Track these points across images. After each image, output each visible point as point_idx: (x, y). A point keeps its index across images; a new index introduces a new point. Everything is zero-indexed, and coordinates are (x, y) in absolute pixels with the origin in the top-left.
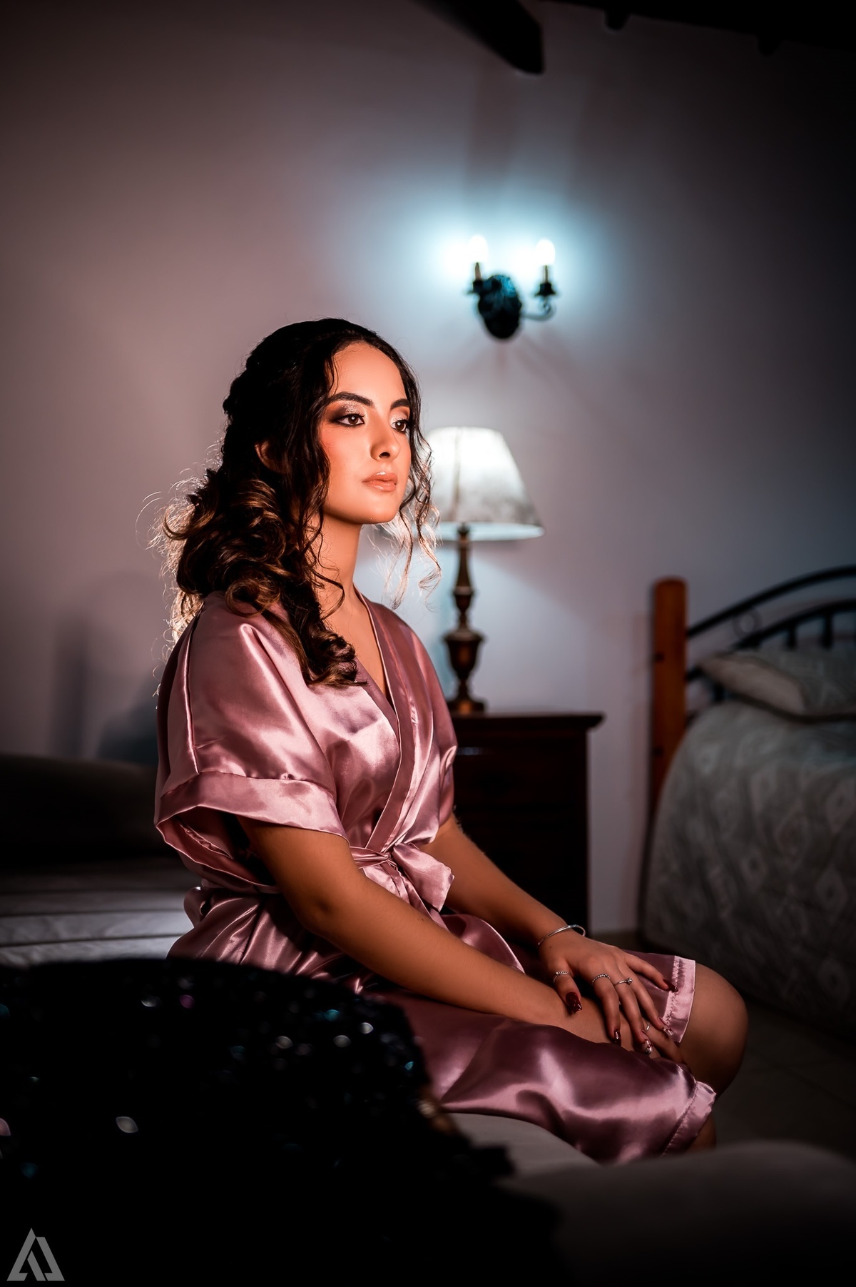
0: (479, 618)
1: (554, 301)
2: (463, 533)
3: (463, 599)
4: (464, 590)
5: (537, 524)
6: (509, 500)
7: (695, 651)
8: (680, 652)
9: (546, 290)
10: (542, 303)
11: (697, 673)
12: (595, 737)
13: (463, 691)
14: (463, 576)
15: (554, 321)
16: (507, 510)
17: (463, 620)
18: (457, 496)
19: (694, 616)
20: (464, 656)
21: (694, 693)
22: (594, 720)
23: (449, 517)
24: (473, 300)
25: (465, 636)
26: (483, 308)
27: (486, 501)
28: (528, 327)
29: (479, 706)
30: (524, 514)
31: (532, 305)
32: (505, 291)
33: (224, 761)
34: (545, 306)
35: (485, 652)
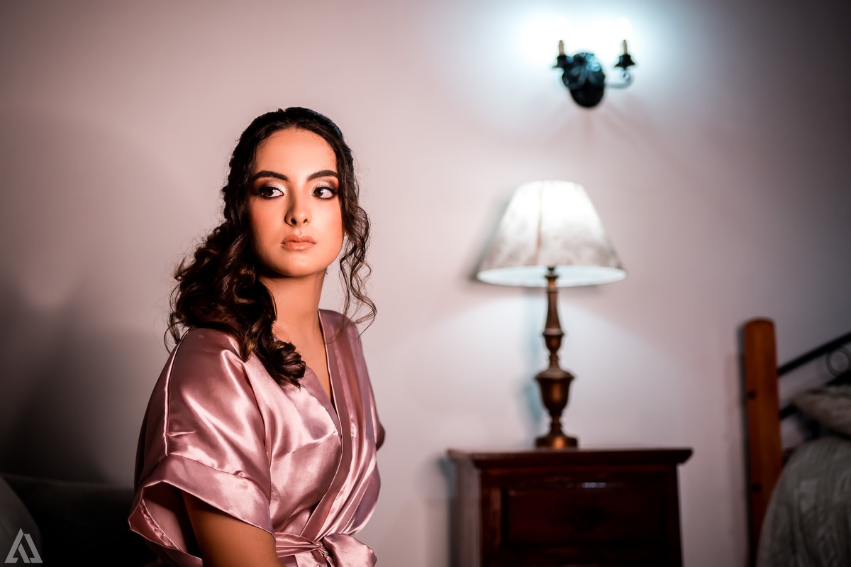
0: (568, 359)
1: (632, 70)
2: (552, 278)
3: (553, 341)
4: (554, 331)
5: (619, 267)
6: (590, 245)
7: (787, 388)
8: (773, 390)
9: (626, 61)
10: (623, 73)
11: (791, 410)
12: (684, 472)
13: (556, 428)
14: (552, 318)
15: (632, 88)
16: (588, 253)
17: (554, 359)
18: (540, 242)
19: (784, 355)
20: (556, 394)
21: (789, 430)
22: (684, 455)
23: (533, 262)
24: (559, 72)
25: (557, 375)
26: (569, 79)
27: (567, 245)
28: (610, 95)
29: (572, 442)
30: (606, 256)
31: (613, 76)
32: (590, 67)
33: (190, 448)
34: (624, 76)
35: (575, 389)
